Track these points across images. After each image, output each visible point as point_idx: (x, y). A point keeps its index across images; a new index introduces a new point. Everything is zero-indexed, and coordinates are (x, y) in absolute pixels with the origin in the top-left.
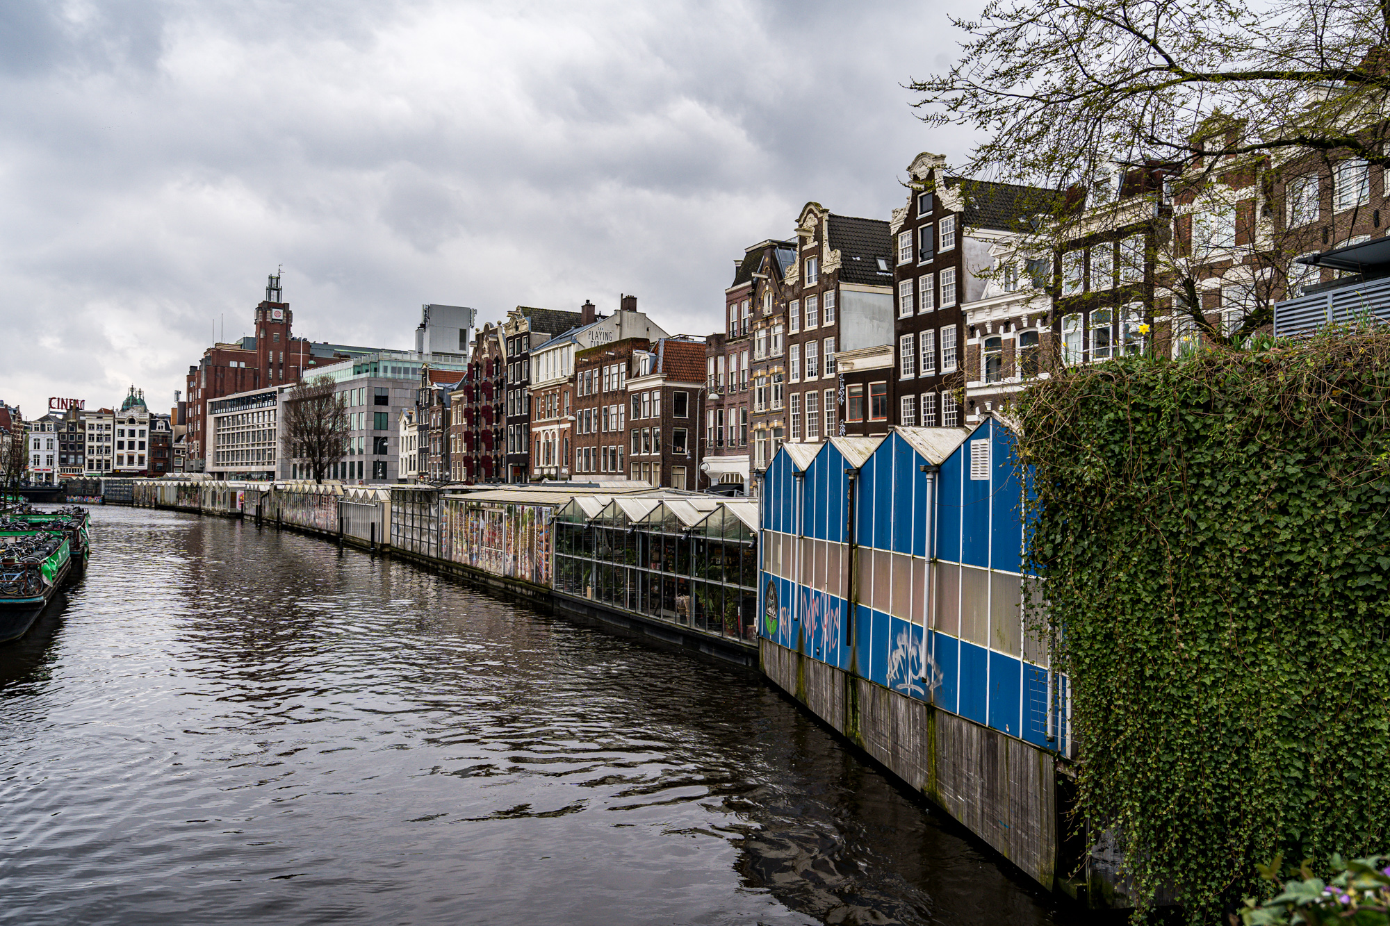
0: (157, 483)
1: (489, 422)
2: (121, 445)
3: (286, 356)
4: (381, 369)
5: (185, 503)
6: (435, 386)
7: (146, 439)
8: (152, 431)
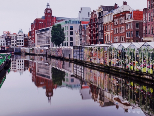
0: (25, 48)
1: (95, 32)
2: (18, 41)
3: (51, 20)
4: (71, 22)
5: (31, 52)
6: (83, 25)
7: (23, 39)
8: (24, 37)
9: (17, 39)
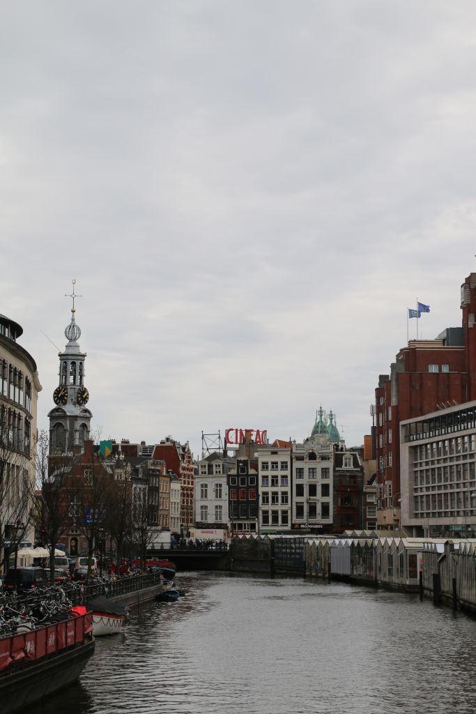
2: (300, 490)
7: (330, 481)
8: (337, 469)
9: (296, 481)
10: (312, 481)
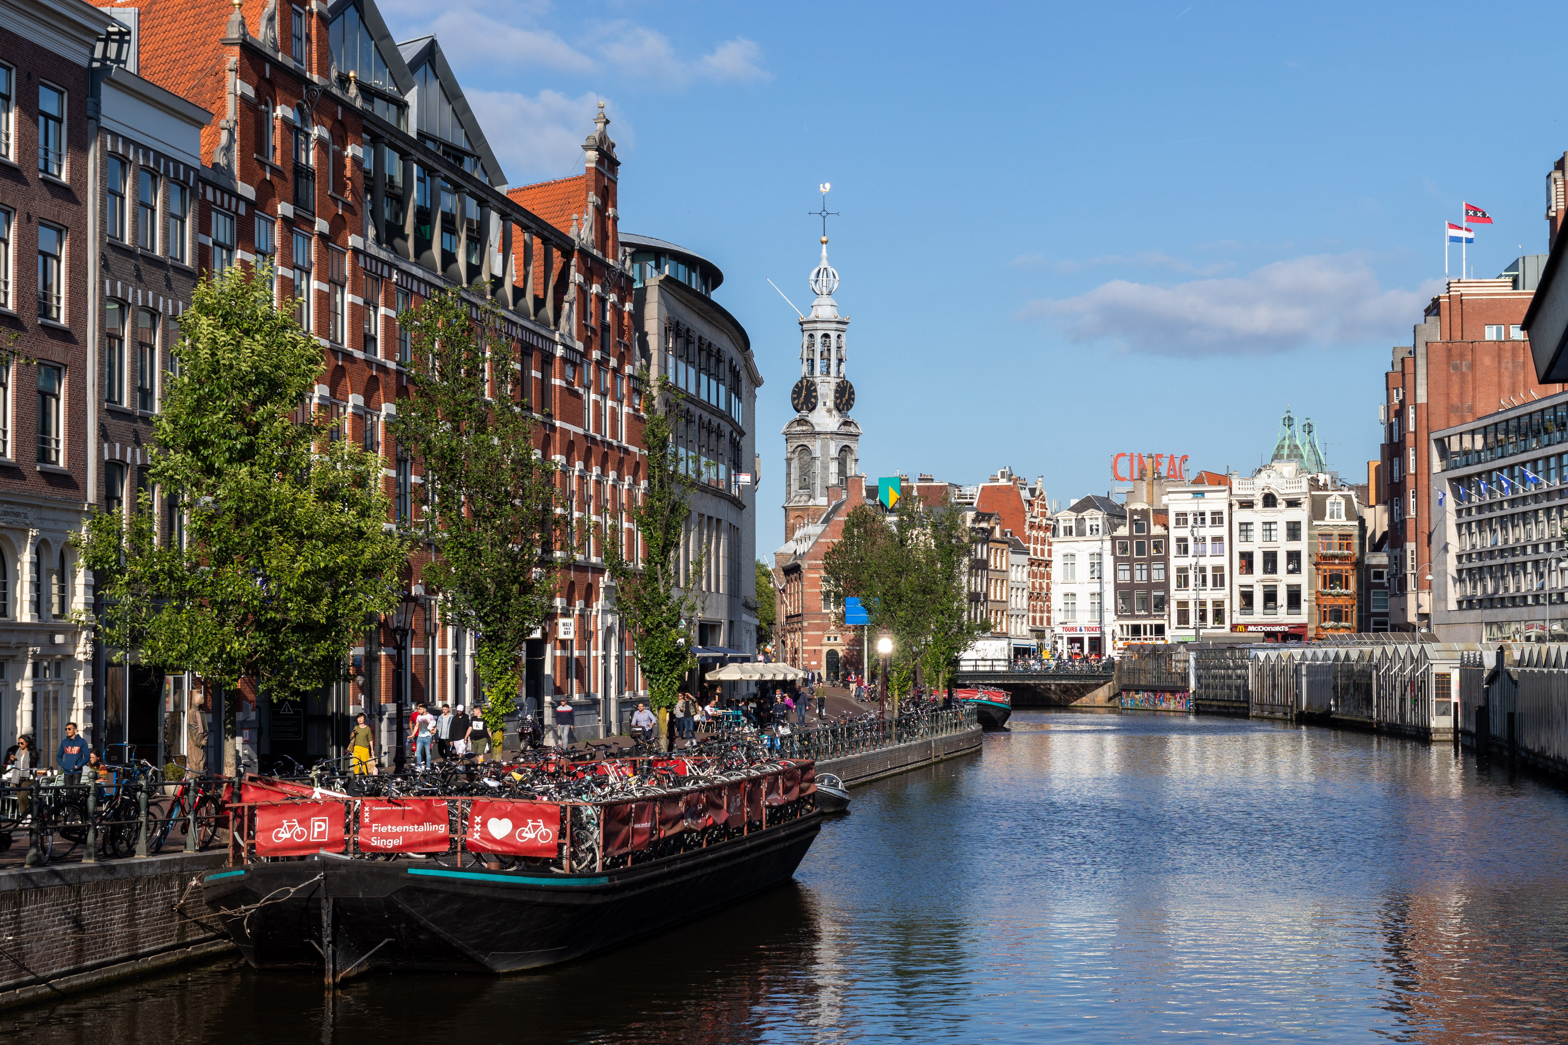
7: (1302, 546)
8: (1315, 523)
9: (1240, 547)
10: (1270, 547)
